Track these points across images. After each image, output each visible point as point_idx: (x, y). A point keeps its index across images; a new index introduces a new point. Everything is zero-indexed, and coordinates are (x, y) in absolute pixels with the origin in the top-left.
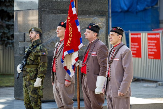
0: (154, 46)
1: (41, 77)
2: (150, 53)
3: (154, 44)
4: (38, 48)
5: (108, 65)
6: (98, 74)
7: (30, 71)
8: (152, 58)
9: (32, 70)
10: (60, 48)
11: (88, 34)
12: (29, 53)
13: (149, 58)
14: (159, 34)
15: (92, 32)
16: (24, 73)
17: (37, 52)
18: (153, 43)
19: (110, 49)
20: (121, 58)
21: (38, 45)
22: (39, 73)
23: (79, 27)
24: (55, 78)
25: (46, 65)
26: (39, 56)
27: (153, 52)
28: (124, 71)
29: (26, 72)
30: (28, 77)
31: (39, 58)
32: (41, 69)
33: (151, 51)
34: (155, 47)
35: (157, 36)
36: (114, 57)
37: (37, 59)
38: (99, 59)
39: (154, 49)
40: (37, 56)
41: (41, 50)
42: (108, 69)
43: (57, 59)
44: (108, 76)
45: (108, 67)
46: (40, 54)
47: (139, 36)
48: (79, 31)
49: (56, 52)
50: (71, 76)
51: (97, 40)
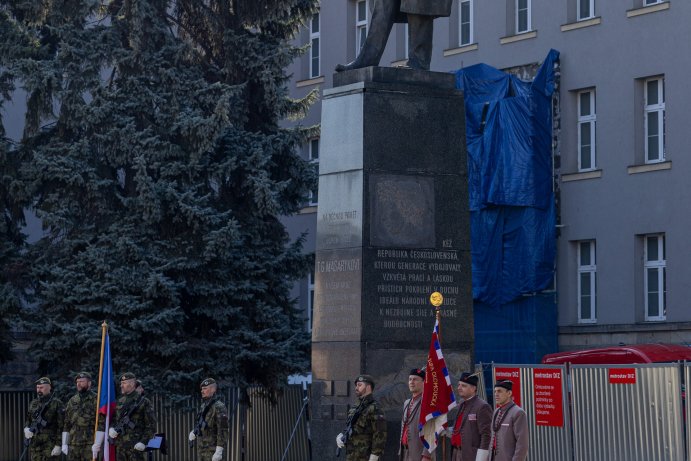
0: (548, 397)
1: (377, 454)
2: (540, 412)
3: (549, 394)
4: (372, 407)
5: (493, 432)
6: (479, 447)
7: (359, 444)
8: (544, 424)
9: (362, 442)
10: (413, 408)
11: (464, 389)
12: (357, 416)
13: (537, 424)
14: (559, 371)
15: (469, 385)
16: (350, 448)
17: (370, 414)
18: (547, 390)
19: (496, 411)
20: (512, 422)
21: (370, 403)
22: (374, 447)
23: (447, 379)
24: (406, 454)
25: (385, 434)
26: (374, 421)
27: (547, 409)
28: (516, 440)
29: (353, 446)
30: (357, 454)
31: (374, 424)
32: (377, 441)
33: (543, 409)
34: (551, 400)
35: (556, 376)
36: (502, 422)
37: (370, 425)
38: (480, 424)
39: (550, 404)
40: (369, 421)
41: (377, 411)
42: (492, 439)
43: (410, 426)
44: (494, 448)
45: (493, 436)
46: (376, 417)
47: (515, 374)
48: (449, 383)
49: (408, 415)
50: (430, 451)
51: (475, 398)
